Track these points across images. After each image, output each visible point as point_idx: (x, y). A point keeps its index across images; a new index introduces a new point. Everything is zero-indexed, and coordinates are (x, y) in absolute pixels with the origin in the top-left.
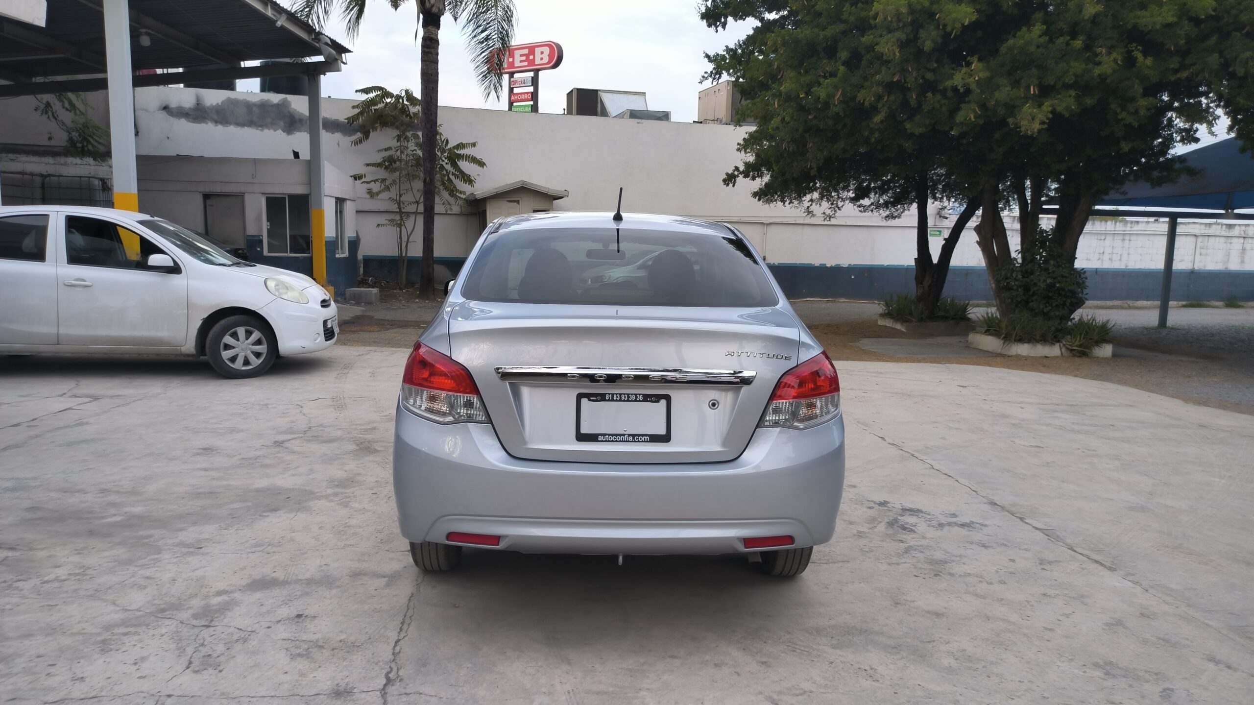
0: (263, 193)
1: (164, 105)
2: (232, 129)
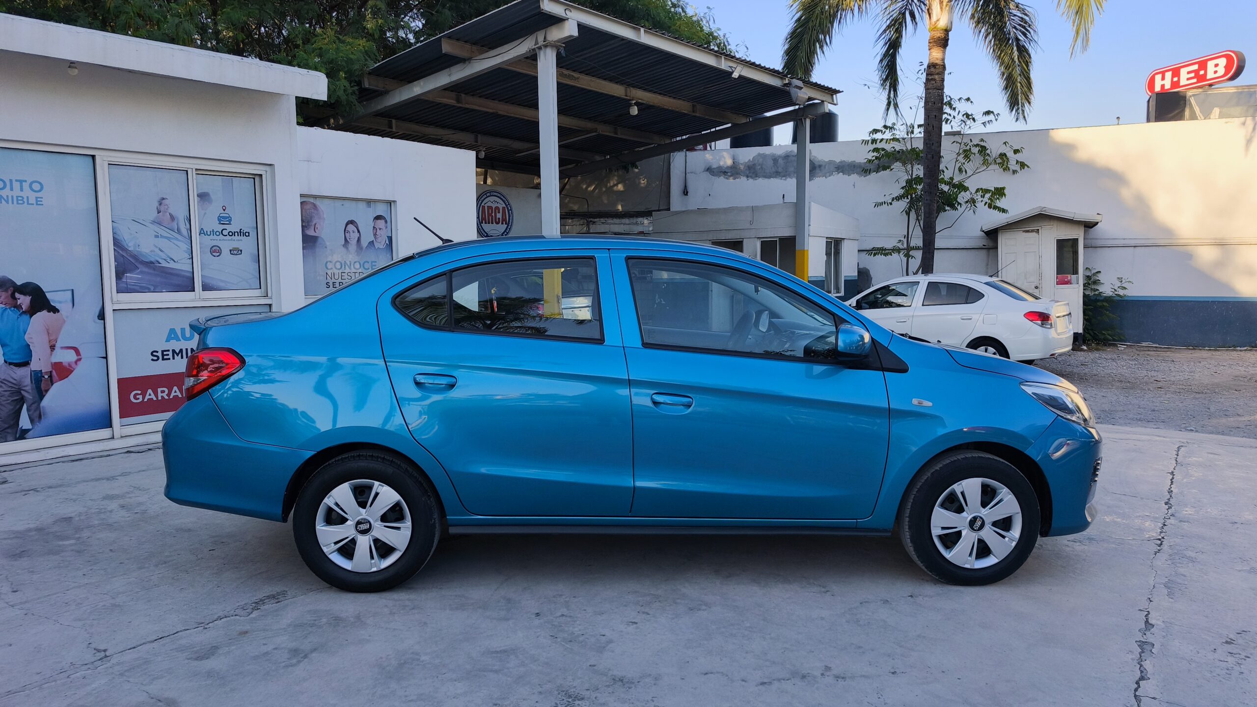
0: (758, 238)
1: (707, 168)
2: (761, 181)
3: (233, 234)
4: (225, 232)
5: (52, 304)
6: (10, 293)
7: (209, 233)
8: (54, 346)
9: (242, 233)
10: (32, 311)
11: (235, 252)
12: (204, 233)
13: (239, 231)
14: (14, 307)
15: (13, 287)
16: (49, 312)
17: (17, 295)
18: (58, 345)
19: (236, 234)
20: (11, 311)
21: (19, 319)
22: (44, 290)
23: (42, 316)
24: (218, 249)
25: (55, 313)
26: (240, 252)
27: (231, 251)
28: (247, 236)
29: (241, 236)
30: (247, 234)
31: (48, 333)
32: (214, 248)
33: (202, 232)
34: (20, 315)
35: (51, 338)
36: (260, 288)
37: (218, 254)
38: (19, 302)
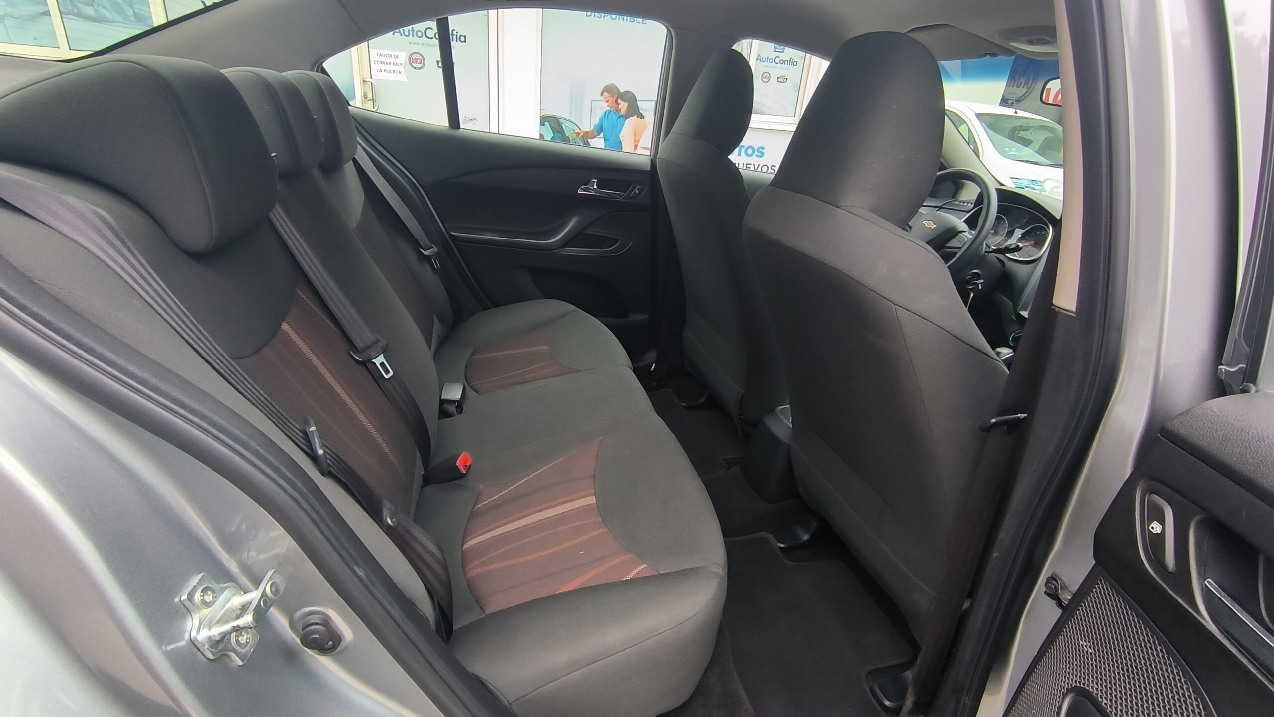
3: (784, 62)
4: (777, 60)
5: (641, 111)
6: (615, 98)
7: (764, 60)
8: (637, 146)
9: (791, 62)
10: (626, 117)
11: (782, 80)
12: (760, 59)
13: (789, 60)
14: (616, 110)
15: (618, 94)
16: (638, 117)
17: (619, 101)
18: (640, 145)
19: (786, 62)
20: (614, 113)
21: (618, 120)
22: (637, 99)
23: (633, 119)
24: (768, 75)
25: (641, 118)
26: (785, 80)
27: (778, 78)
28: (794, 65)
29: (789, 64)
30: (795, 63)
31: (635, 135)
32: (765, 74)
33: (759, 58)
34: (619, 117)
35: (636, 139)
36: (794, 116)
37: (768, 80)
38: (620, 106)
